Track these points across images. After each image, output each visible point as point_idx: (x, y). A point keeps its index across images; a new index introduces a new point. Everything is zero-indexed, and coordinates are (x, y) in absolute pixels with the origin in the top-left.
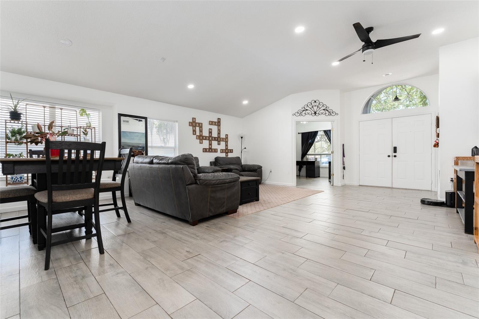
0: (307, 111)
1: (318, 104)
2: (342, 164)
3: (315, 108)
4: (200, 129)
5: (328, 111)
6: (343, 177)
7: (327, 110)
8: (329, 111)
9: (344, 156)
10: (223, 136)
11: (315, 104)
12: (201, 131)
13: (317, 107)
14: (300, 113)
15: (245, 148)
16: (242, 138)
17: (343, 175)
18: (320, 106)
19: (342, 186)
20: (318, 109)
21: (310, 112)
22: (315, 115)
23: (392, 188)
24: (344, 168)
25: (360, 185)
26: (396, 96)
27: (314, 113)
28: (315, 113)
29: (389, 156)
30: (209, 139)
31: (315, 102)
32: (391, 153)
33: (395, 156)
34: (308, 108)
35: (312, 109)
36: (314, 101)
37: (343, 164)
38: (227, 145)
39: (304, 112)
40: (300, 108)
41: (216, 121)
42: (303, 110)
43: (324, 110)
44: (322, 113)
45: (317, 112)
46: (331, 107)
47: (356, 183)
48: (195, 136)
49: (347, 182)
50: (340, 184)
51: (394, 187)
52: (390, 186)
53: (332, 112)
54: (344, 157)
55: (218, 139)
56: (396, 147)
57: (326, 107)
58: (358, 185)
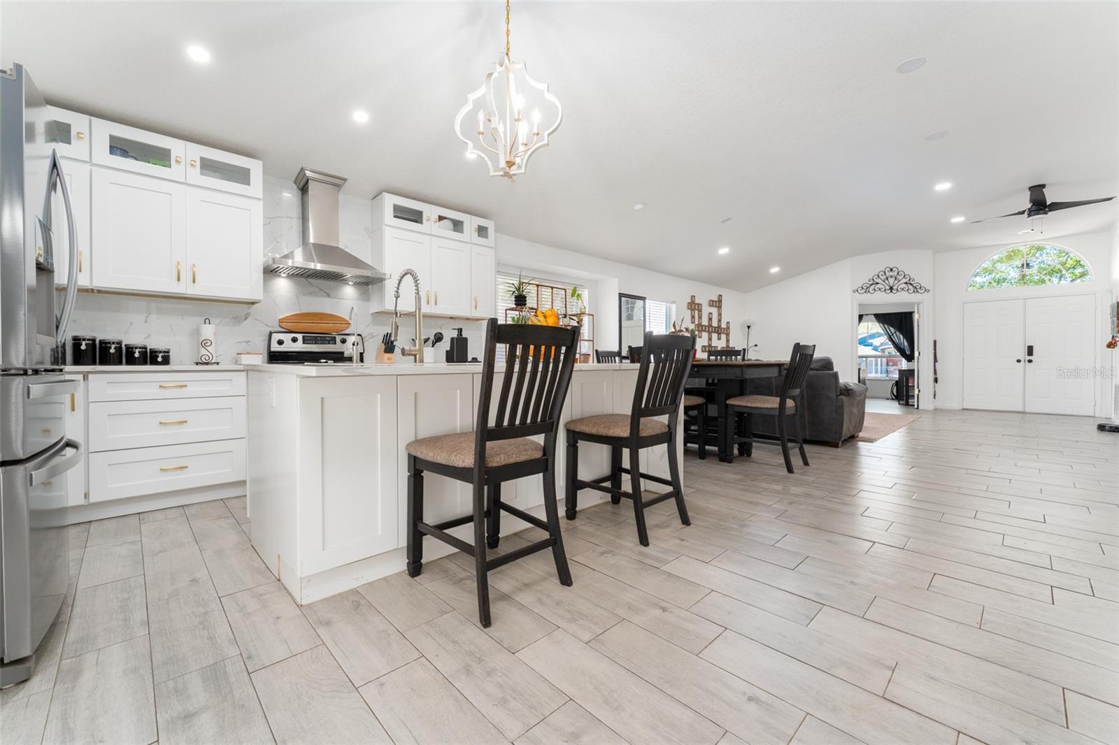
0: (878, 286)
1: (895, 274)
2: (934, 374)
3: (891, 281)
4: (699, 314)
5: (913, 286)
6: (935, 394)
7: (911, 284)
9: (935, 360)
10: (724, 325)
11: (891, 274)
12: (700, 317)
13: (894, 279)
14: (866, 289)
15: (756, 345)
16: (749, 327)
17: (935, 392)
18: (900, 278)
19: (936, 410)
20: (896, 282)
21: (882, 286)
22: (891, 290)
23: (1023, 413)
24: (936, 380)
25: (963, 409)
27: (889, 287)
28: (891, 288)
29: (1019, 361)
30: (708, 332)
31: (891, 270)
32: (1022, 354)
33: (1030, 361)
34: (878, 281)
35: (886, 282)
36: (889, 269)
38: (728, 341)
39: (872, 287)
40: (864, 279)
41: (716, 299)
42: (871, 283)
43: (906, 283)
44: (903, 289)
45: (894, 287)
46: (918, 279)
47: (955, 405)
48: (694, 325)
49: (939, 403)
50: (931, 407)
51: (1027, 410)
52: (1021, 410)
53: (919, 287)
54: (937, 362)
55: (719, 330)
56: (1032, 347)
57: (910, 280)
58: (961, 408)
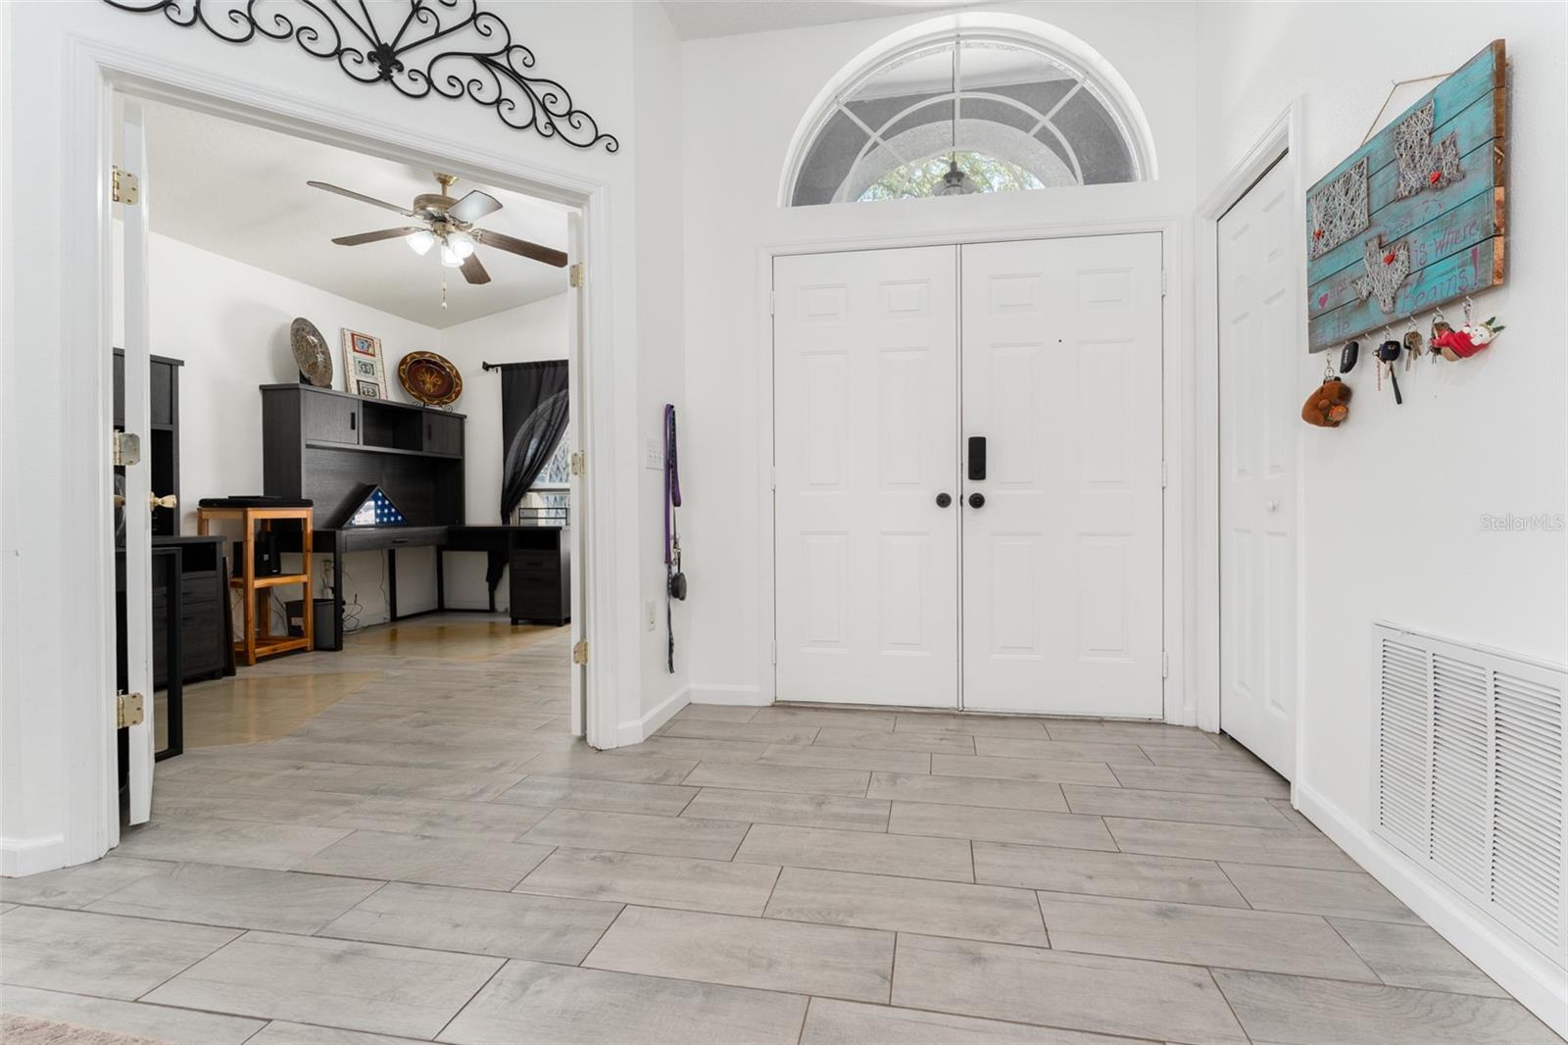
2: (663, 558)
3: (385, 12)
5: (529, 93)
6: (671, 651)
7: (516, 77)
8: (534, 87)
9: (673, 494)
17: (671, 645)
18: (448, 17)
20: (421, 30)
21: (320, 25)
22: (385, 76)
23: (961, 715)
24: (676, 588)
25: (782, 706)
26: (953, 165)
27: (366, 48)
28: (386, 58)
29: (943, 501)
32: (952, 476)
33: (977, 501)
37: (668, 561)
43: (485, 60)
44: (462, 88)
45: (407, 60)
47: (755, 693)
52: (947, 700)
53: (561, 107)
54: (677, 503)
56: (983, 440)
57: (508, 49)
58: (769, 701)
